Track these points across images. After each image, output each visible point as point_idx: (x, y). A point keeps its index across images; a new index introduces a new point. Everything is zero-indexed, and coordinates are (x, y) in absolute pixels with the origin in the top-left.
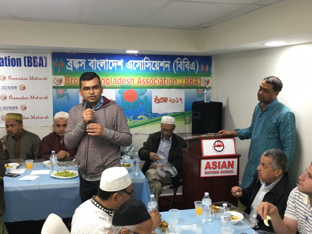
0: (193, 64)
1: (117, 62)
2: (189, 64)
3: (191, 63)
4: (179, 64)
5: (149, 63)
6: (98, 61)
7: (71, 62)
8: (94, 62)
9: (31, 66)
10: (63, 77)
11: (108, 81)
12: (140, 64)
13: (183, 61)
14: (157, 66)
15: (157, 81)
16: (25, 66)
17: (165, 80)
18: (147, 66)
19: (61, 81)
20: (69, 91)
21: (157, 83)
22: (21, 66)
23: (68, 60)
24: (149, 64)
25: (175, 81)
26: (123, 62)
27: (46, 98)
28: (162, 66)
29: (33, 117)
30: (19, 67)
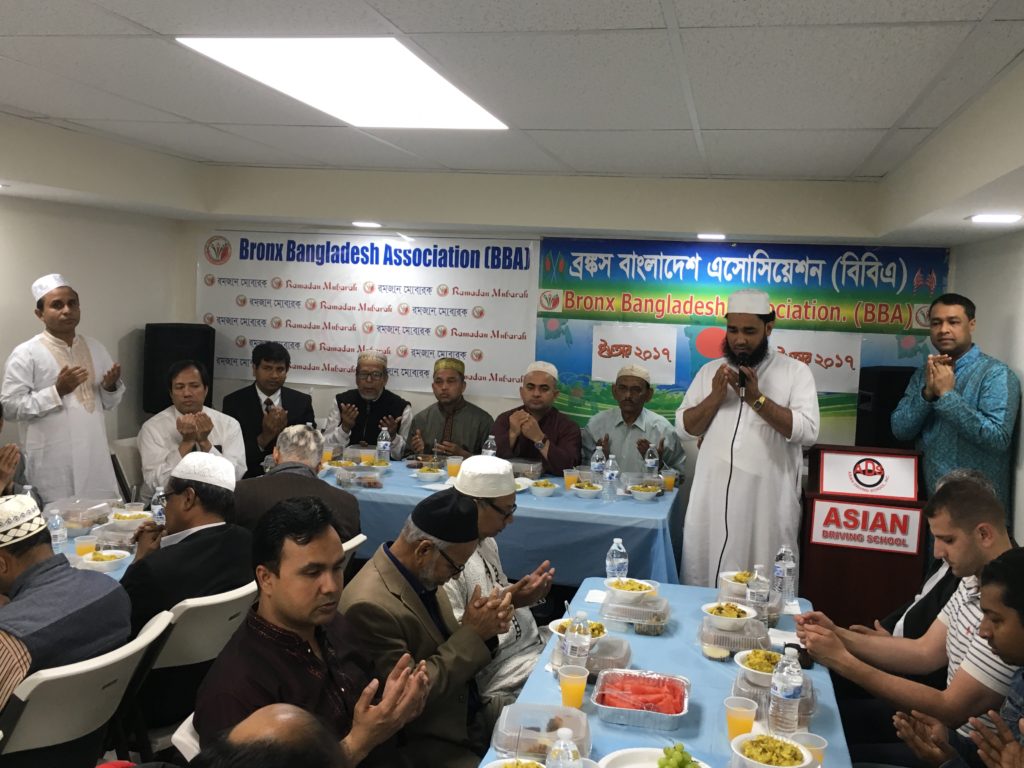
0: (892, 269)
1: (685, 261)
2: (880, 268)
3: (885, 267)
4: (848, 267)
5: (768, 265)
6: (641, 258)
7: (580, 259)
8: (631, 260)
9: (498, 267)
10: (560, 293)
11: (660, 304)
12: (743, 267)
13: (860, 260)
14: (788, 271)
15: (786, 309)
16: (487, 266)
17: (807, 307)
18: (761, 273)
19: (556, 302)
20: (572, 323)
21: (786, 315)
22: (478, 266)
23: (574, 254)
24: (765, 267)
25: (835, 312)
26: (700, 262)
27: (523, 337)
28: (802, 272)
29: (494, 378)
30: (475, 269)
